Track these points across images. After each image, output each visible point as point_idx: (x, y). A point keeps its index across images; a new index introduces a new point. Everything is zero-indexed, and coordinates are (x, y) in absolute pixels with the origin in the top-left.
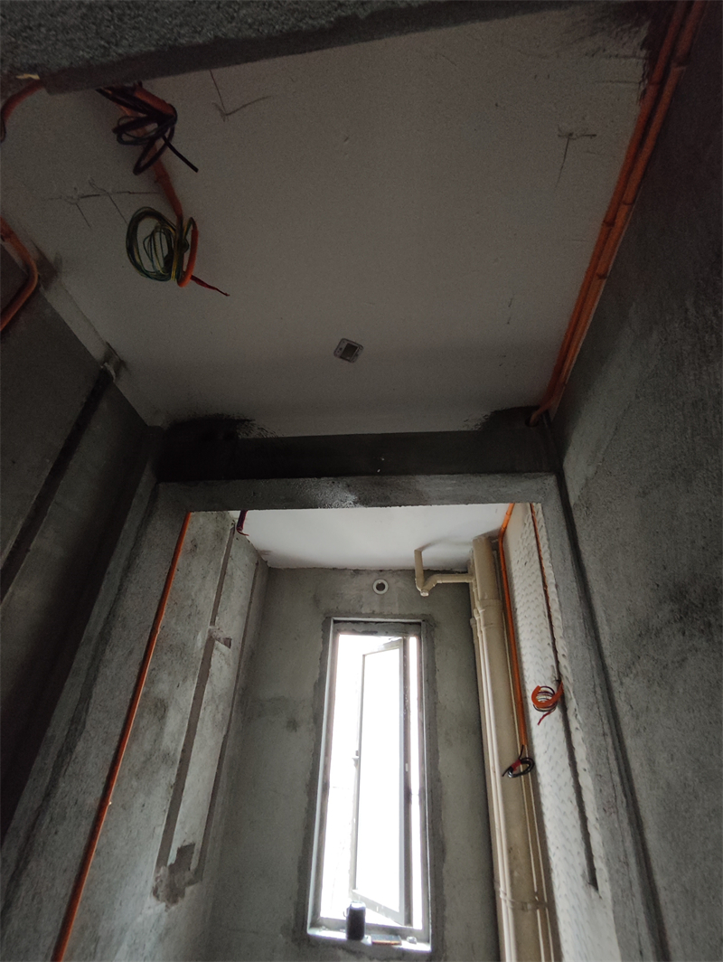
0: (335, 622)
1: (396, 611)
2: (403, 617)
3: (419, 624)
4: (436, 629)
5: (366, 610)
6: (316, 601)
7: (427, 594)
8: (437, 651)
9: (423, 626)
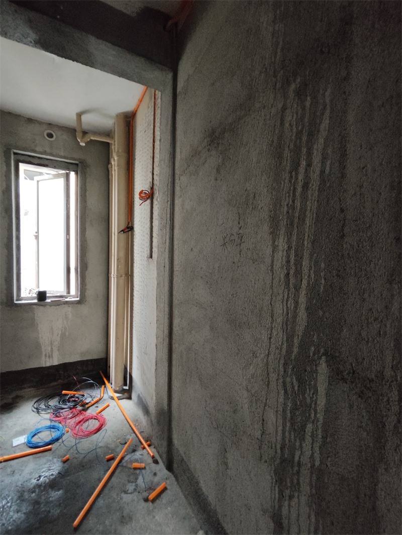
0: (15, 154)
2: (67, 159)
3: (77, 165)
5: (39, 149)
7: (84, 145)
9: (78, 166)
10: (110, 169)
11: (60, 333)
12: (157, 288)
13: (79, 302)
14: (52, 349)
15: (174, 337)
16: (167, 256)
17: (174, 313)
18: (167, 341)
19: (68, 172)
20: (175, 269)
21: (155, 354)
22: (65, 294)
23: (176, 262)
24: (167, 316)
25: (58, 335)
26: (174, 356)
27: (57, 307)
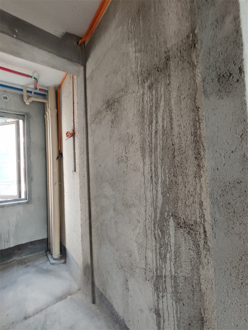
2: (17, 112)
3: (24, 115)
4: (31, 118)
7: (29, 104)
8: (31, 125)
9: (25, 117)
10: (46, 118)
11: (15, 224)
12: (80, 189)
13: (27, 203)
14: (9, 236)
15: (92, 218)
16: (86, 170)
17: (91, 203)
18: (88, 221)
19: (17, 120)
20: (90, 178)
21: (81, 230)
22: (18, 198)
23: (91, 173)
24: (87, 206)
25: (13, 226)
26: (93, 230)
27: (13, 207)
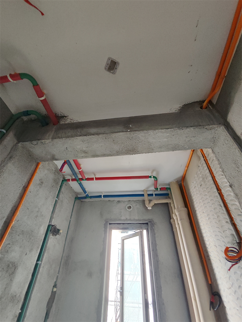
0: (110, 224)
1: (137, 218)
2: (140, 221)
3: (147, 224)
4: (155, 226)
5: (123, 218)
6: (101, 214)
7: (151, 208)
8: (156, 236)
19: (141, 230)
